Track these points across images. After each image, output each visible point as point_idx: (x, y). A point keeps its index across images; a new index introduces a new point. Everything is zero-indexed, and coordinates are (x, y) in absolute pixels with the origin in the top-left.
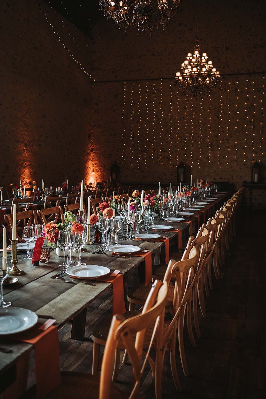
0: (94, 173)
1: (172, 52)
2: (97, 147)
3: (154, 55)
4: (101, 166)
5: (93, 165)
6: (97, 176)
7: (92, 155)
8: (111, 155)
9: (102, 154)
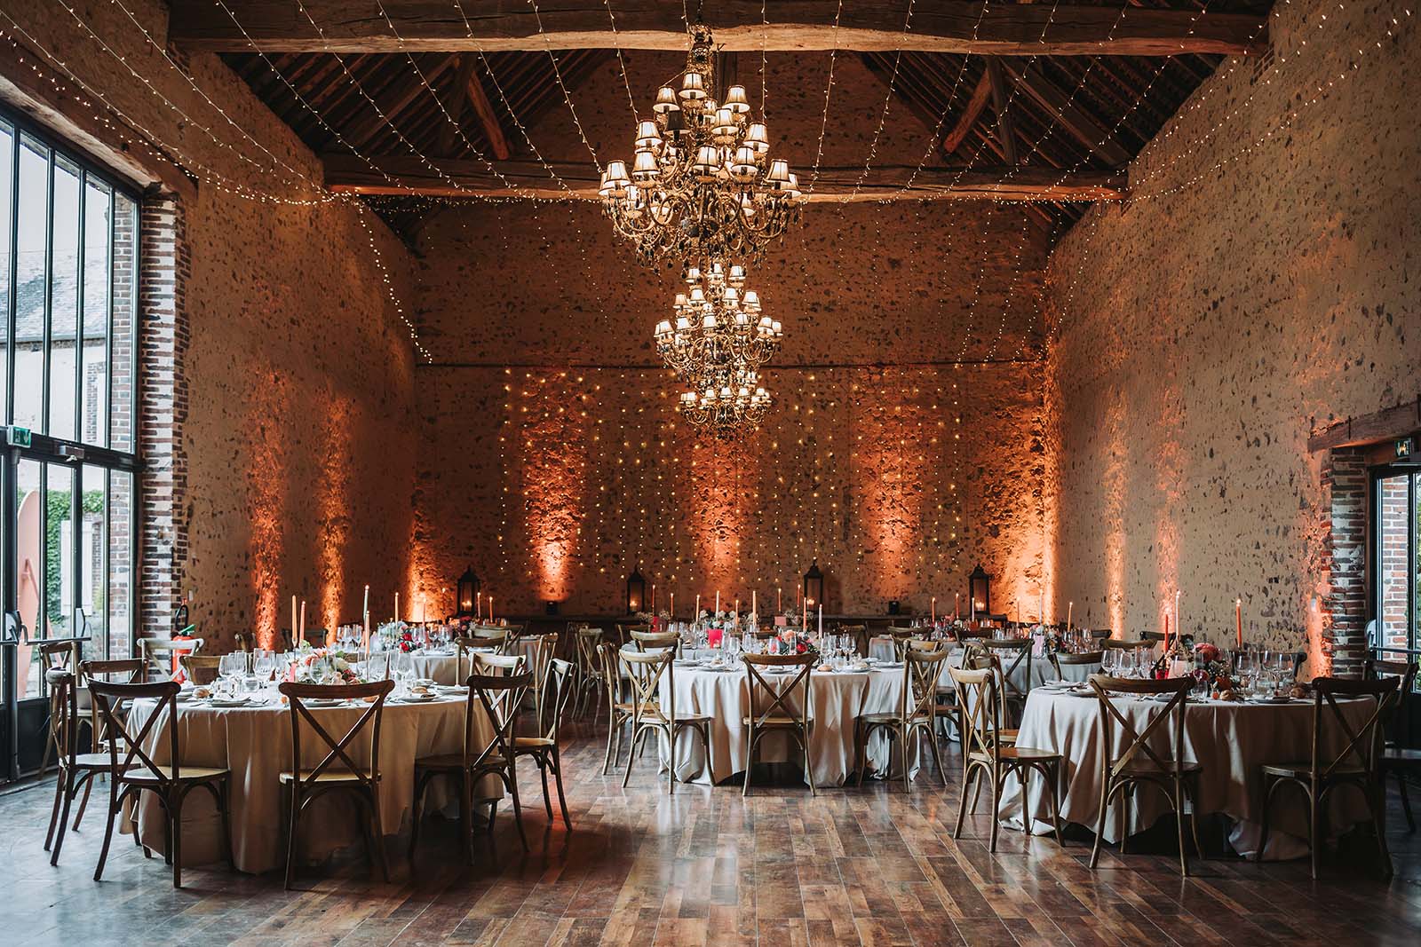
0: (423, 594)
1: (623, 305)
2: (432, 528)
3: (579, 308)
4: (444, 577)
5: (421, 574)
6: (433, 602)
7: (417, 548)
8: (470, 548)
9: (447, 547)
